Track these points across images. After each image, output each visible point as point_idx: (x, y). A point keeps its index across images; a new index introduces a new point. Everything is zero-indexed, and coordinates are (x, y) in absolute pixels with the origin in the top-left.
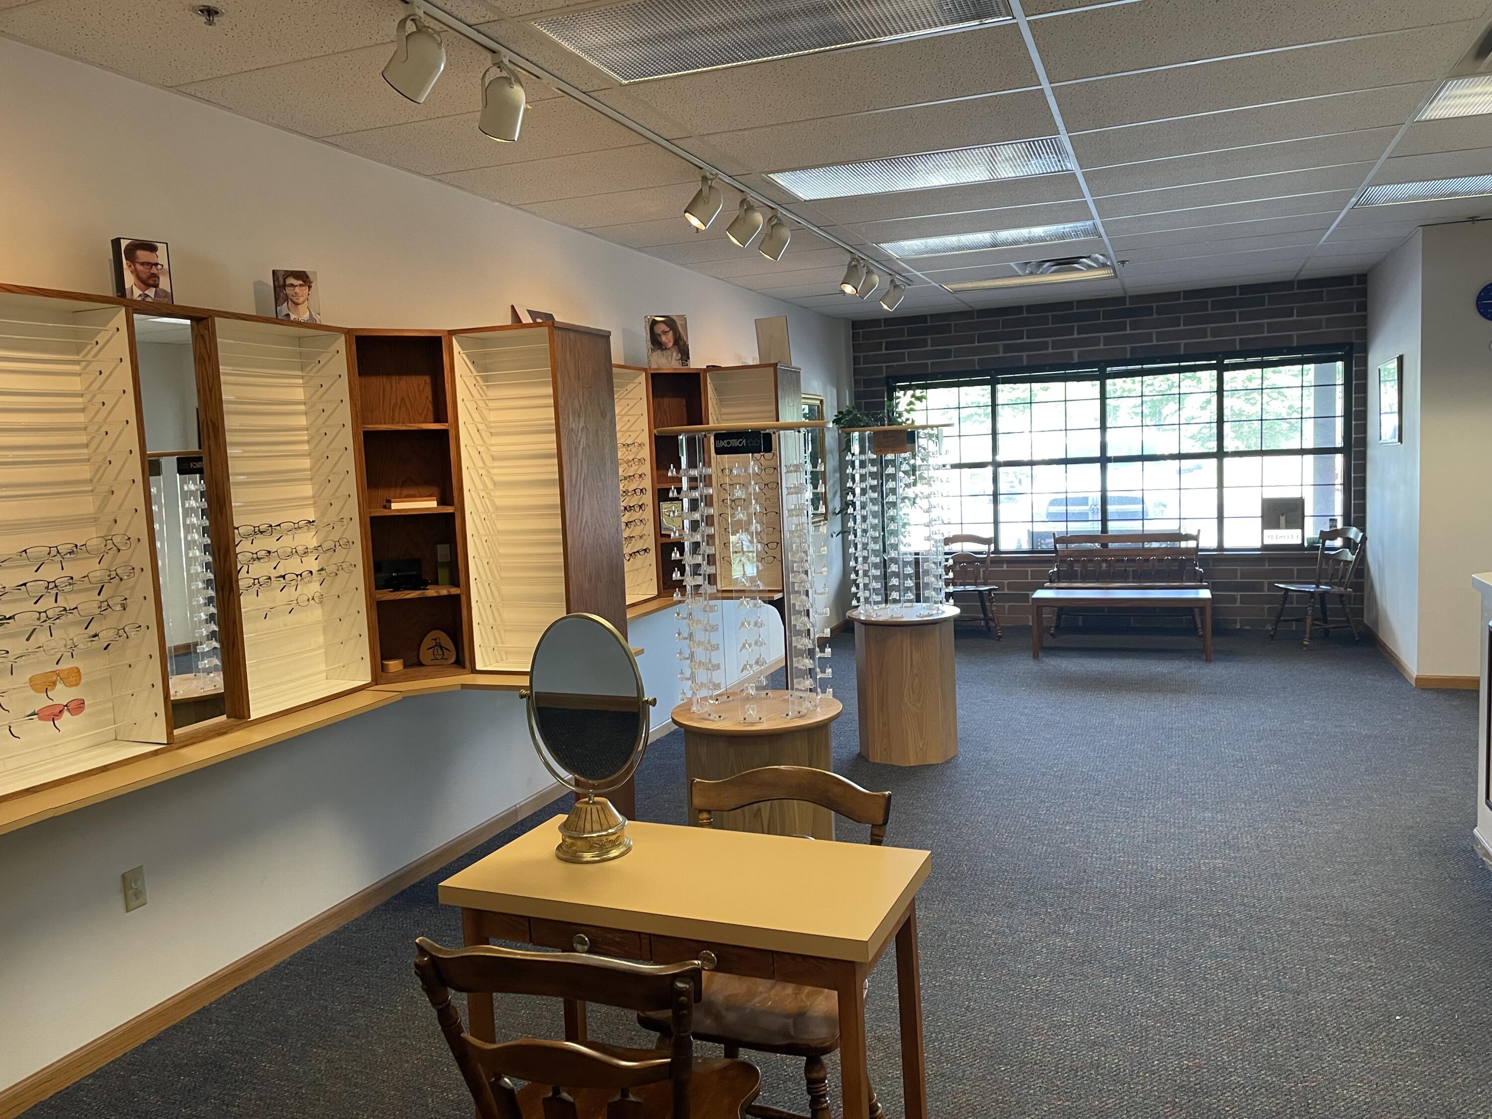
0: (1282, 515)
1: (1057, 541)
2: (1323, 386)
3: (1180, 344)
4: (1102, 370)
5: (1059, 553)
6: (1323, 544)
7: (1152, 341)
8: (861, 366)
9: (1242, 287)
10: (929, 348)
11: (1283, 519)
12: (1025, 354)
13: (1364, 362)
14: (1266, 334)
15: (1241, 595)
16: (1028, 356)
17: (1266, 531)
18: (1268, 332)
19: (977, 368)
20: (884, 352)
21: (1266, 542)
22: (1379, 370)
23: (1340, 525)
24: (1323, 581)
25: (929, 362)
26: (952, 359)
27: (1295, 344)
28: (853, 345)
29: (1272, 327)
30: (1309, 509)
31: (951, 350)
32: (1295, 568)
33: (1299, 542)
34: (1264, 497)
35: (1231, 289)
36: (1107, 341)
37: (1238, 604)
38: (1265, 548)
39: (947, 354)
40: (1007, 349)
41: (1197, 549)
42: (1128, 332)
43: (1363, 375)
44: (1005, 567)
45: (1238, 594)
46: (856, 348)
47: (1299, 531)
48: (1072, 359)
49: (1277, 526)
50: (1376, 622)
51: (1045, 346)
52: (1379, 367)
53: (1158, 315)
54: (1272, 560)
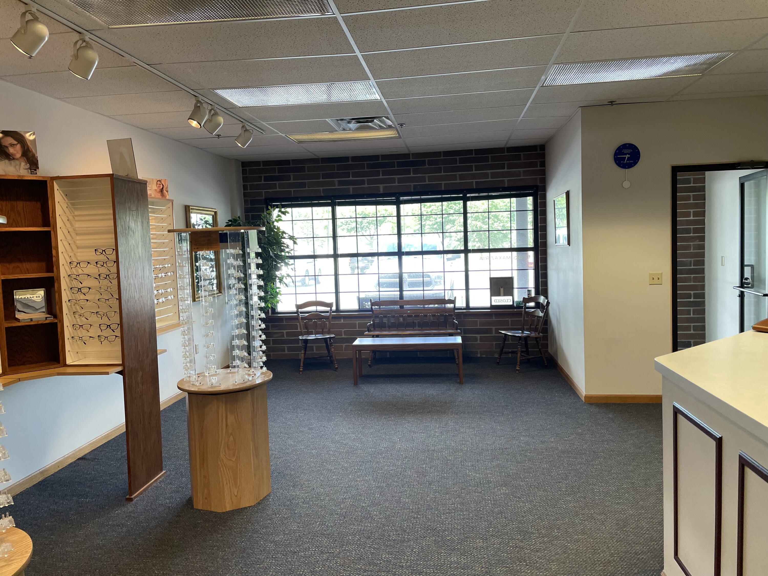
0: (502, 288)
1: (372, 304)
2: (521, 211)
3: (441, 184)
4: (398, 199)
5: (374, 311)
6: (525, 305)
7: (426, 182)
8: (249, 191)
9: (476, 150)
10: (292, 181)
11: (502, 290)
12: (351, 187)
13: (544, 197)
14: (490, 179)
15: (480, 336)
16: (353, 188)
17: (493, 298)
18: (491, 178)
19: (322, 195)
20: (263, 182)
21: (493, 304)
22: (554, 201)
23: (533, 294)
24: (525, 327)
25: (292, 190)
26: (307, 188)
27: (506, 186)
28: (243, 177)
29: (493, 175)
30: (516, 285)
31: (305, 183)
32: (510, 319)
33: (511, 303)
34: (491, 277)
35: (469, 152)
36: (400, 180)
37: (479, 342)
38: (492, 307)
39: (303, 185)
40: (341, 183)
41: (455, 308)
42: (412, 175)
43: (544, 205)
44: (342, 321)
45: (478, 336)
46: (245, 179)
47: (511, 297)
48: (380, 191)
49: (499, 294)
50: (556, 353)
51: (363, 182)
52: (554, 199)
53: (429, 166)
54: (497, 315)
